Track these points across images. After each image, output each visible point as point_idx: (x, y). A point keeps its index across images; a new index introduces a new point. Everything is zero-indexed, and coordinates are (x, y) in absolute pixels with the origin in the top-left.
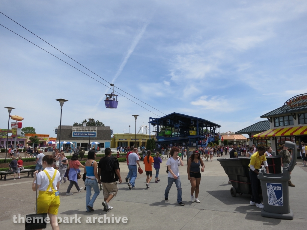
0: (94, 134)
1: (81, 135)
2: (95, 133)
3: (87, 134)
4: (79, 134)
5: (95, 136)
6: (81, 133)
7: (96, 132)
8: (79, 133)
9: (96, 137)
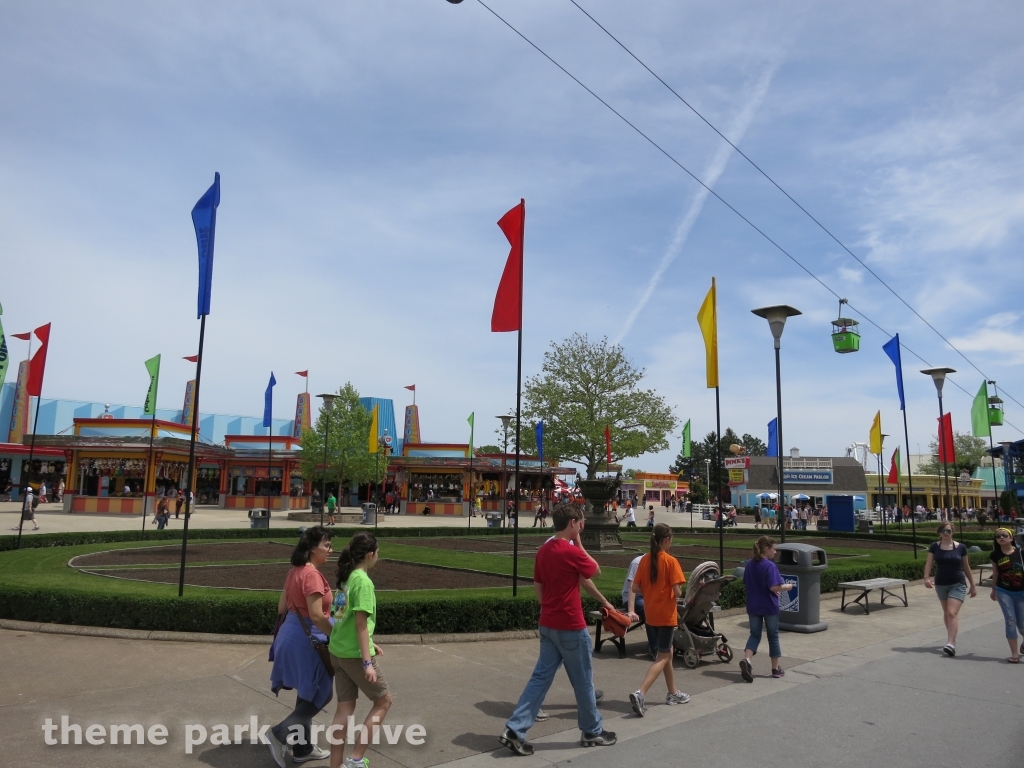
0: (827, 477)
1: (798, 479)
2: (829, 474)
3: (811, 477)
4: (793, 477)
5: (829, 480)
6: (798, 474)
7: (831, 471)
8: (794, 474)
9: (832, 483)
